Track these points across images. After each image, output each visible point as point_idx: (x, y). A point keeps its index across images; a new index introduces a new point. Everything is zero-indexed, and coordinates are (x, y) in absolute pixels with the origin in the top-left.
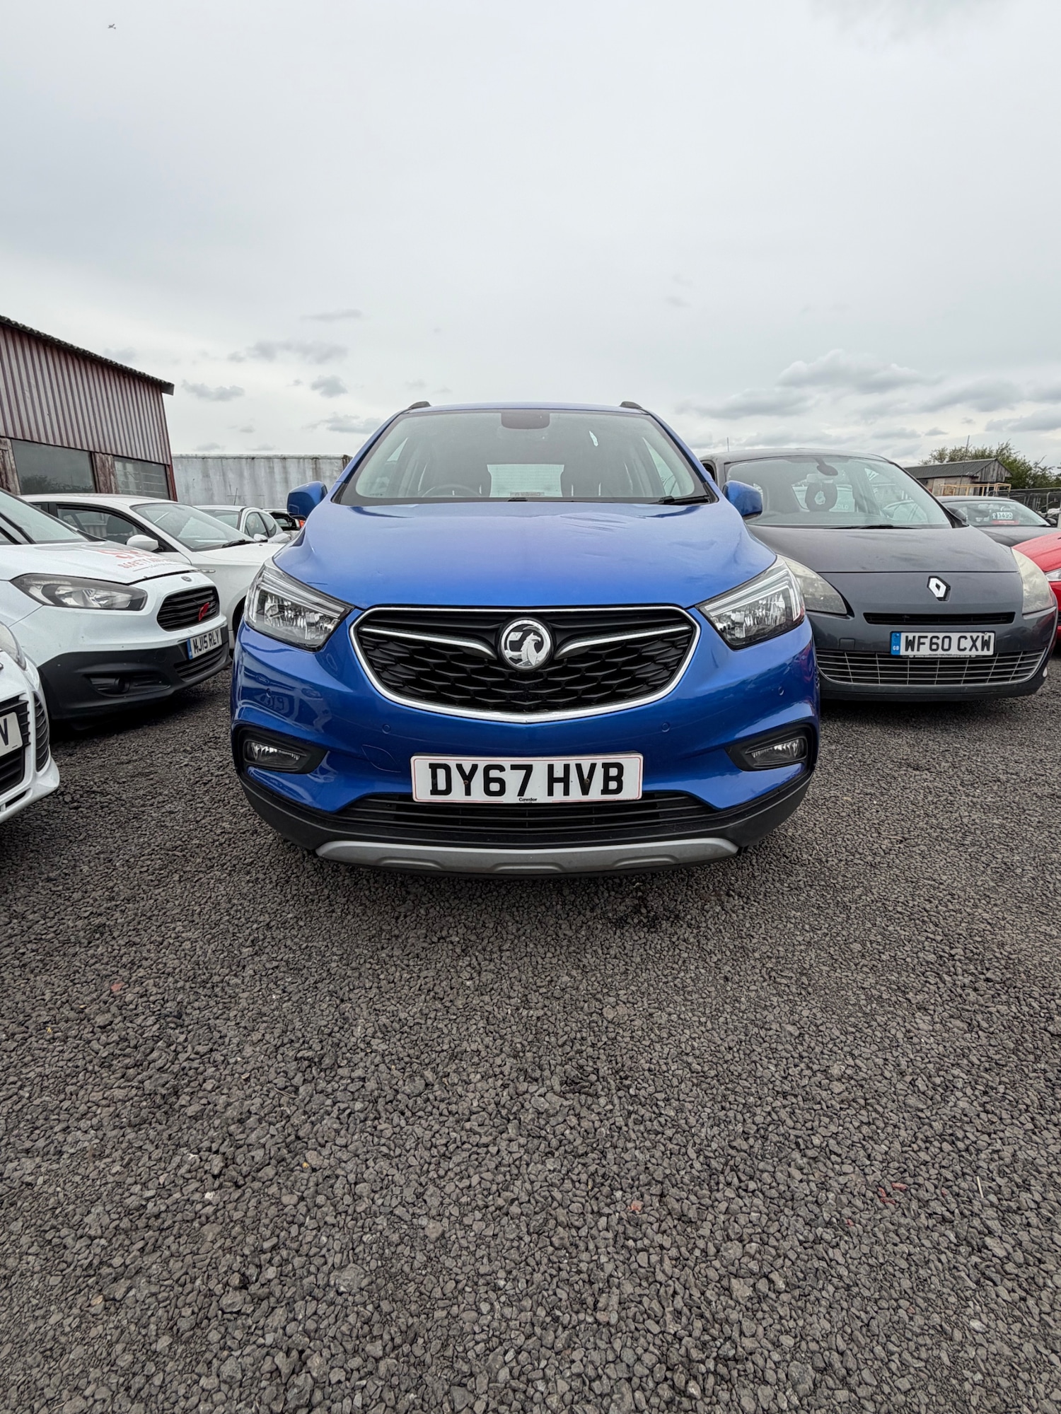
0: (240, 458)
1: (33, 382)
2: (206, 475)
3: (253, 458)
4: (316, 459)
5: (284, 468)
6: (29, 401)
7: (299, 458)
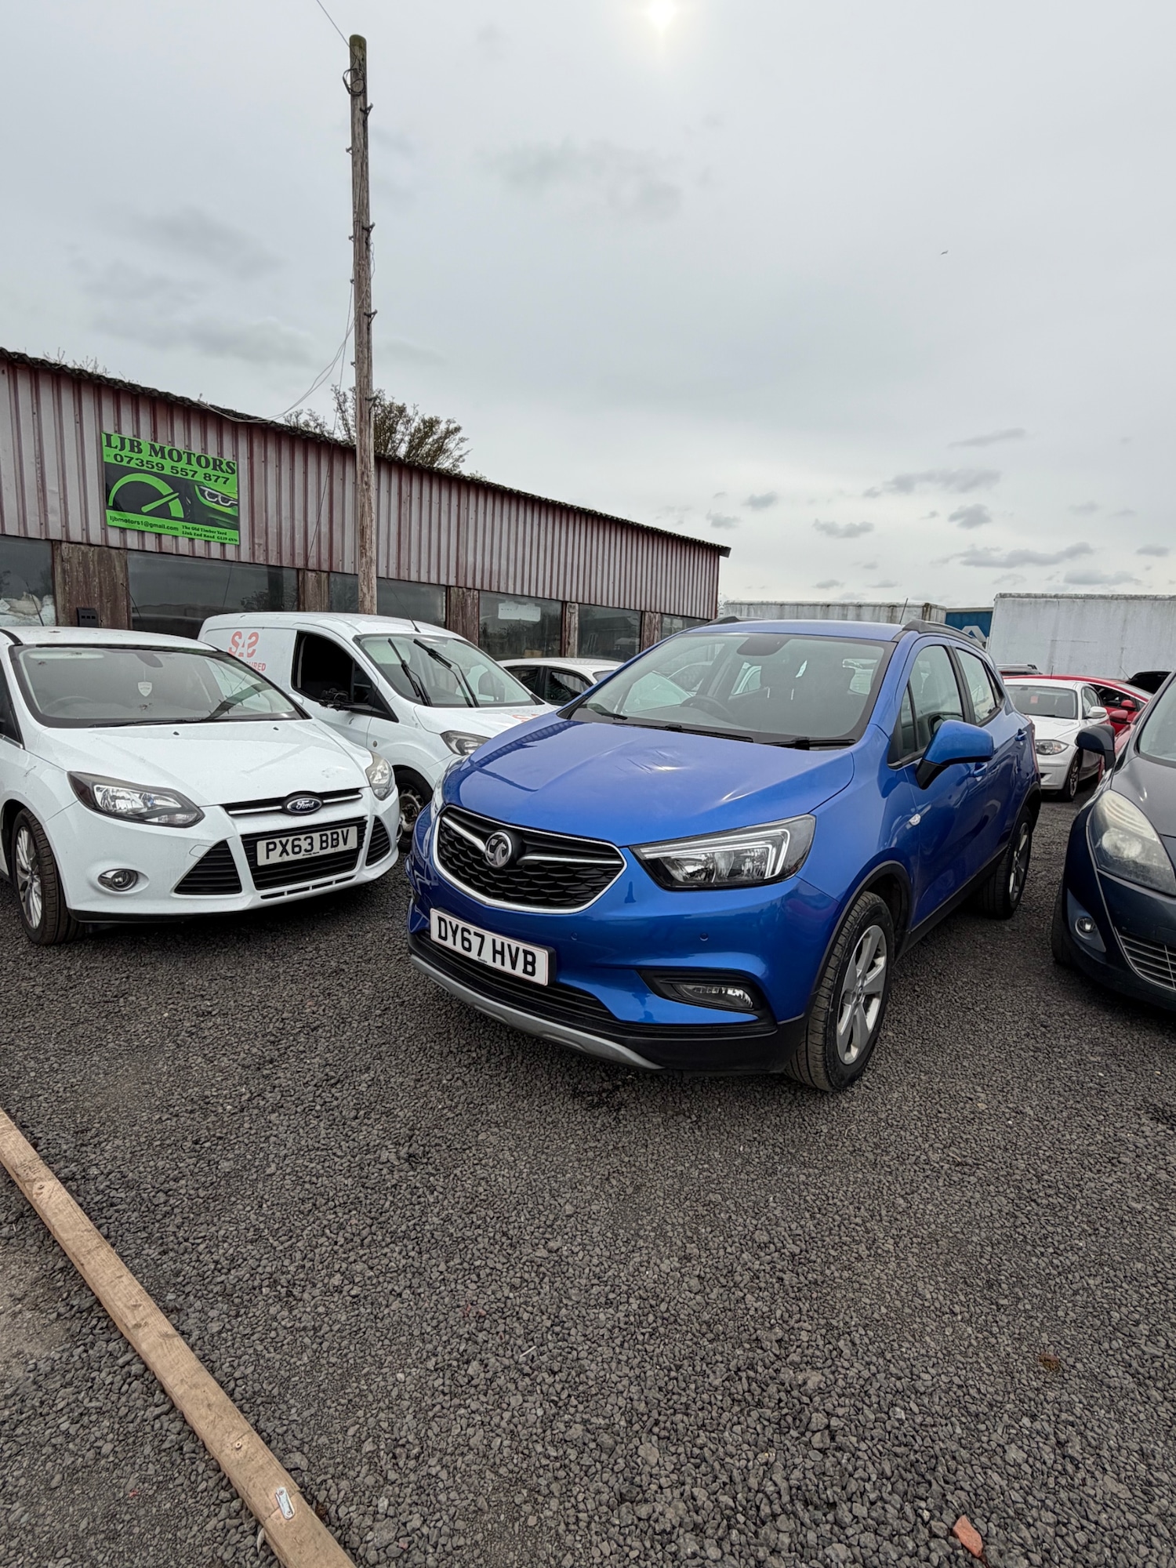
0: (815, 605)
3: (828, 605)
4: (894, 606)
5: (858, 617)
6: (600, 574)
7: (875, 606)
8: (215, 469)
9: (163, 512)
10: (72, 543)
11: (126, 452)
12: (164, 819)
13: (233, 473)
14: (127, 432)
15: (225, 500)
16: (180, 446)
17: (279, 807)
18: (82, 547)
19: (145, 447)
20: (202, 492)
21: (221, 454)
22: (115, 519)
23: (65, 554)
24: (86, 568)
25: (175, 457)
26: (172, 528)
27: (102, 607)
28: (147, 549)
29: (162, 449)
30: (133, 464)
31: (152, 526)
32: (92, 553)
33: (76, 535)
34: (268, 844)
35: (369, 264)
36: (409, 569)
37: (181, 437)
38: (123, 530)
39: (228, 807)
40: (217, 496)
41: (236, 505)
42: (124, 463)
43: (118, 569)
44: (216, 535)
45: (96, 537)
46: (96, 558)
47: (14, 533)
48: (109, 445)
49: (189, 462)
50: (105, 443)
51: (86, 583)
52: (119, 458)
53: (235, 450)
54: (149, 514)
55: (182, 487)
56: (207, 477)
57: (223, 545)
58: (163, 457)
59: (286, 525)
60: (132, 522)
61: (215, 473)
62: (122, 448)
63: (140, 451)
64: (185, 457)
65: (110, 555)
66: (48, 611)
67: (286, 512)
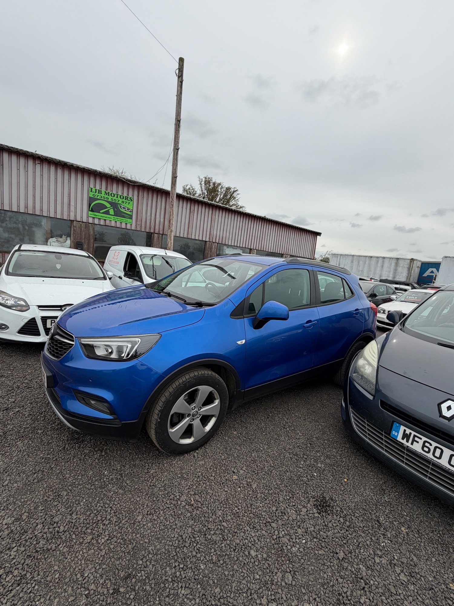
1: (269, 234)
2: (352, 262)
3: (371, 257)
4: (398, 259)
5: (383, 261)
6: (266, 240)
7: (390, 258)
8: (125, 199)
9: (107, 213)
10: (77, 221)
11: (97, 194)
12: (19, 308)
13: (132, 201)
14: (98, 187)
15: (128, 209)
16: (114, 192)
17: (60, 309)
18: (80, 223)
19: (103, 192)
20: (121, 207)
21: (128, 195)
22: (91, 214)
23: (75, 225)
24: (81, 229)
25: (113, 195)
26: (110, 218)
27: (85, 241)
28: (101, 224)
29: (109, 193)
30: (98, 198)
31: (103, 217)
32: (83, 225)
33: (79, 219)
34: (51, 321)
35: (179, 132)
36: (192, 235)
37: (116, 189)
38: (94, 218)
39: (39, 306)
40: (125, 208)
41: (132, 211)
42: (96, 197)
43: (91, 230)
44: (124, 221)
45: (85, 220)
46: (84, 226)
47: (59, 217)
48: (91, 191)
49: (117, 197)
50: (90, 190)
51: (80, 234)
52: (94, 195)
53: (133, 194)
54: (102, 213)
55: (114, 205)
56: (123, 202)
57: (126, 224)
58: (109, 195)
59: (148, 218)
60: (97, 216)
61: (126, 201)
62: (96, 192)
63: (101, 193)
64: (116, 196)
65: (89, 225)
66: (68, 242)
67: (149, 214)
